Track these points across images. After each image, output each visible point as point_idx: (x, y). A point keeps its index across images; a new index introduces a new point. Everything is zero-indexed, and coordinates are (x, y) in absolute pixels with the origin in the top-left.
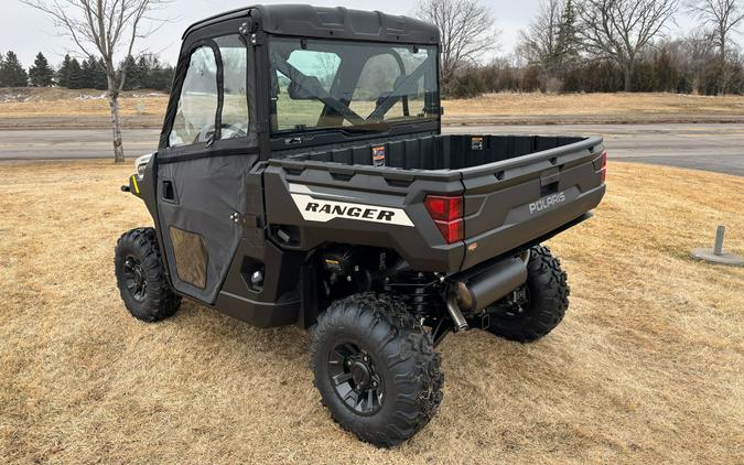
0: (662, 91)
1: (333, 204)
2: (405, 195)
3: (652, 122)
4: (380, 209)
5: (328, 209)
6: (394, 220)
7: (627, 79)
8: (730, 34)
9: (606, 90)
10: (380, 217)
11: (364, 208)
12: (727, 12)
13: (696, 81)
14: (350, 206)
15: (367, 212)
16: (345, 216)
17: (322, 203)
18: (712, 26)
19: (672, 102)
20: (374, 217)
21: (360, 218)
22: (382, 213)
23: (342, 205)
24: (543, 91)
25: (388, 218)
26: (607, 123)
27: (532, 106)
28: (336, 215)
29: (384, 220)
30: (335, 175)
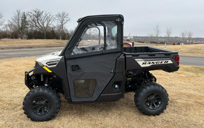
0: (54, 39)
1: (151, 62)
2: (170, 57)
3: (56, 47)
4: (165, 61)
5: (150, 63)
6: (168, 63)
7: (45, 36)
8: (64, 26)
9: (40, 38)
10: (165, 63)
11: (160, 61)
12: (63, 21)
13: (61, 37)
14: (156, 61)
15: (161, 62)
16: (155, 64)
17: (148, 62)
18: (60, 24)
19: (57, 42)
20: (163, 63)
21: (160, 64)
22: (165, 62)
23: (154, 62)
24: (22, 38)
25: (167, 62)
26: (46, 47)
27: (21, 43)
28: (152, 64)
29: (166, 63)
30: (150, 55)
